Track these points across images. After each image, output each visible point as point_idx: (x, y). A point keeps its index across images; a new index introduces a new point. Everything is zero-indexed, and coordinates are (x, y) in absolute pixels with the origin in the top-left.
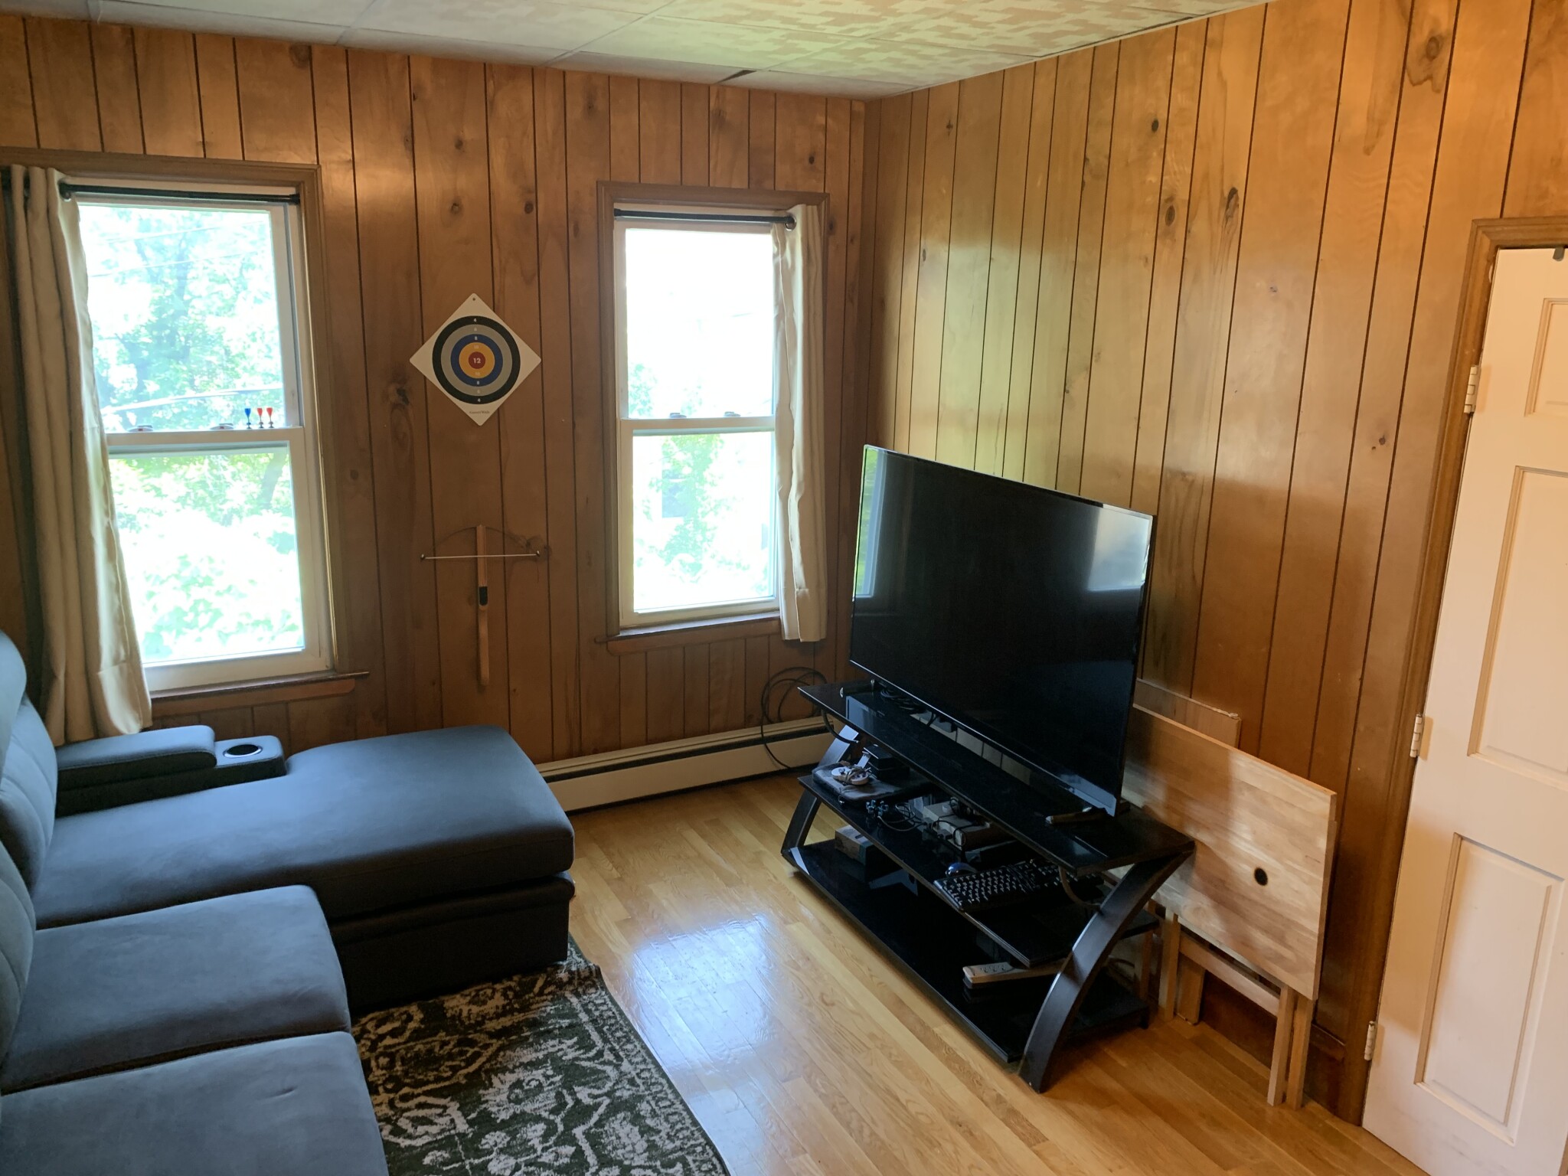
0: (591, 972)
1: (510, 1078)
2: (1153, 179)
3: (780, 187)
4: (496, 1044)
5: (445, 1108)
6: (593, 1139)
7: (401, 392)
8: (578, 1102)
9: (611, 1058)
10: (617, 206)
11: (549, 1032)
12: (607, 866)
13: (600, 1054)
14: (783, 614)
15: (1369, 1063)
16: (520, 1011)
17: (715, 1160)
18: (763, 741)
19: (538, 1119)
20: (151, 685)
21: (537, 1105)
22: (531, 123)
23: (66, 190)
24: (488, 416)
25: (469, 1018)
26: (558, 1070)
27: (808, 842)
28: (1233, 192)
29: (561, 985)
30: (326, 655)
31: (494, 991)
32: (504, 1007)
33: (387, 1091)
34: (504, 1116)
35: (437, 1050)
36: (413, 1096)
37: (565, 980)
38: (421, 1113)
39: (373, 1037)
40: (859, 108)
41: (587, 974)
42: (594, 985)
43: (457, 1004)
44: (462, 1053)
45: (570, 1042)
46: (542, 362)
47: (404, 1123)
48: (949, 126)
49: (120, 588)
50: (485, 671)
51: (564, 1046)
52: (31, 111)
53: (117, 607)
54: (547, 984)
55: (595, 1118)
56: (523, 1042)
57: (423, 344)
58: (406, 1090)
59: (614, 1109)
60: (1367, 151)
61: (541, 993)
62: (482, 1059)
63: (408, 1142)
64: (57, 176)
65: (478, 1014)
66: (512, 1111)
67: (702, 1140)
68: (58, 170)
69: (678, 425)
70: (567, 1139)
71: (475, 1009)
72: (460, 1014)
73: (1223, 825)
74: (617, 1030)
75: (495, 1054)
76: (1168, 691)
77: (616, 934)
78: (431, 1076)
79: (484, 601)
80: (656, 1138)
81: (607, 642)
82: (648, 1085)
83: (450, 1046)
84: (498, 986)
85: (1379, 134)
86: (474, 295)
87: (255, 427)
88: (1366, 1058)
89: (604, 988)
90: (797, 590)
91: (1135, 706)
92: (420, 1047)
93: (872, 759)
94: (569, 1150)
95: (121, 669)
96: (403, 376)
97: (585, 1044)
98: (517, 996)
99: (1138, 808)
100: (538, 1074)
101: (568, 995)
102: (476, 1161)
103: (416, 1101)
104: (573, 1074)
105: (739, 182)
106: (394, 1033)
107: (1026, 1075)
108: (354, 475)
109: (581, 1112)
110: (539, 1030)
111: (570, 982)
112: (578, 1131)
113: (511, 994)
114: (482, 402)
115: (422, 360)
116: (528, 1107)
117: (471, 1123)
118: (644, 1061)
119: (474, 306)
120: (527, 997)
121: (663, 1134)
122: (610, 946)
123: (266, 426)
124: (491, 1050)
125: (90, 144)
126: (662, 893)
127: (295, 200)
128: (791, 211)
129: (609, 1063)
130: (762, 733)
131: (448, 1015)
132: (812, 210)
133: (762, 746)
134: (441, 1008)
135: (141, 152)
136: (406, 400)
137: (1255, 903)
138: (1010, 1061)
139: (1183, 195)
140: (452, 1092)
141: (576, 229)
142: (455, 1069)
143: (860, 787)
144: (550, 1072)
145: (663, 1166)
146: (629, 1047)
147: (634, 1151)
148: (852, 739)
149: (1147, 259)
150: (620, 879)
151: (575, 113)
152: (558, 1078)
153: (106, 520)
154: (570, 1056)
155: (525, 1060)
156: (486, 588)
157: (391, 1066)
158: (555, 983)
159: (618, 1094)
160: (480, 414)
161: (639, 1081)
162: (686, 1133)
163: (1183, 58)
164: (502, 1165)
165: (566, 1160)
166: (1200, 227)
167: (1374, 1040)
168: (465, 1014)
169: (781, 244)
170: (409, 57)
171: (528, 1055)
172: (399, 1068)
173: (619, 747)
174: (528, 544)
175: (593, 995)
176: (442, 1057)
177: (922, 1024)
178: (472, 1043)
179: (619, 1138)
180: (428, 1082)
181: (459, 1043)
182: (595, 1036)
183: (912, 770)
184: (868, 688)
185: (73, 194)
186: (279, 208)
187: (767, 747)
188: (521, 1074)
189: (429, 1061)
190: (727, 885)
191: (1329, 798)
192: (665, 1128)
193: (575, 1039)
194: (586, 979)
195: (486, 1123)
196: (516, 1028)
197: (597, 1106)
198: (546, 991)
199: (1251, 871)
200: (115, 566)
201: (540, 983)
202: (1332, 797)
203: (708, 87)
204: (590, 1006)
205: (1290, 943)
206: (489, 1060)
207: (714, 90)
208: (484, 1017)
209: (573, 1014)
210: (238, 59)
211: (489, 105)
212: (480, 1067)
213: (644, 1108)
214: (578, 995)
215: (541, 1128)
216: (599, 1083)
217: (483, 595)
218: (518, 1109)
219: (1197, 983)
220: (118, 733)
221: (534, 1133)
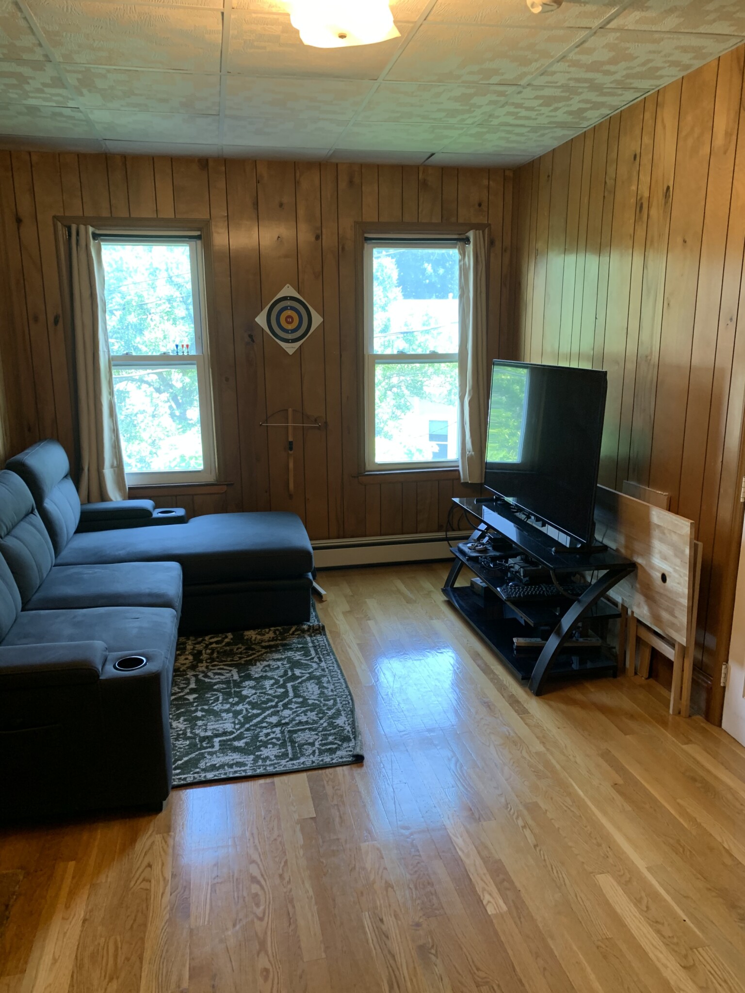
0: (319, 627)
1: (265, 663)
2: (634, 188)
3: (461, 220)
4: (264, 650)
5: (231, 671)
6: (295, 688)
7: (251, 336)
8: (294, 674)
9: (317, 660)
10: (366, 235)
11: (291, 649)
12: (348, 591)
13: (313, 658)
14: (460, 469)
15: (724, 688)
16: (280, 640)
17: (350, 701)
18: (447, 539)
19: (272, 678)
20: (129, 482)
21: (273, 674)
22: (319, 193)
23: (95, 236)
24: (295, 350)
25: (255, 640)
26: (289, 662)
27: (457, 585)
28: (668, 188)
29: (303, 631)
30: (213, 473)
31: (270, 630)
32: (273, 638)
33: (207, 662)
34: (257, 676)
35: (235, 650)
36: (218, 665)
37: (306, 629)
38: (219, 671)
39: (207, 643)
40: (509, 174)
41: (317, 628)
42: (320, 633)
43: (251, 634)
44: (246, 653)
45: (299, 653)
46: (324, 321)
47: (210, 674)
48: (549, 176)
49: (115, 431)
50: (291, 486)
51: (296, 654)
52: (80, 199)
53: (113, 440)
54: (296, 630)
55: (300, 680)
56: (277, 651)
57: (262, 310)
58: (216, 663)
59: (309, 679)
60: (725, 153)
61: (293, 634)
62: (255, 656)
63: (209, 680)
64: (91, 229)
65: (260, 640)
66: (261, 674)
67: (348, 693)
68: (91, 226)
69: (402, 358)
70: (284, 686)
71: (259, 637)
72: (251, 639)
73: (648, 551)
74: (324, 651)
75: (262, 655)
76: (639, 485)
77: (341, 617)
78: (229, 659)
79: (291, 449)
80: (326, 691)
81: (358, 477)
82: (330, 671)
83: (242, 649)
84: (272, 629)
85: (730, 142)
86: (288, 285)
87: (180, 354)
88: (722, 685)
89: (325, 635)
90: (467, 453)
91: (598, 485)
92: (228, 648)
93: (490, 538)
94: (282, 690)
95: (114, 471)
96: (252, 328)
97: (307, 654)
98: (281, 633)
99: (612, 549)
100: (279, 663)
101: (306, 636)
102: (238, 690)
103: (219, 667)
104: (295, 664)
105: (436, 219)
106: (217, 642)
107: (531, 688)
108: (227, 380)
109: (294, 678)
110: (287, 647)
111: (308, 630)
112: (289, 685)
113: (278, 633)
114: (292, 342)
115: (261, 320)
116: (269, 674)
117: (240, 677)
118: (333, 663)
119: (288, 291)
120: (286, 635)
121: (330, 690)
122: (336, 620)
123: (186, 354)
124: (260, 653)
125: (105, 213)
126: (372, 604)
127: (199, 237)
128: (467, 234)
129: (316, 662)
130: (446, 535)
131: (245, 638)
132: (479, 233)
133: (446, 542)
134: (242, 636)
135: (128, 216)
136: (253, 341)
137: (661, 594)
138: (523, 679)
139: (646, 194)
140: (236, 666)
141: (343, 249)
142: (240, 658)
143: (479, 551)
144: (285, 663)
145: (324, 700)
146: (328, 657)
147: (313, 694)
148: (483, 530)
149: (631, 236)
150: (352, 596)
151: (343, 185)
152: (288, 665)
153: (109, 397)
154: (297, 658)
155: (275, 658)
156: (292, 442)
157: (212, 653)
158: (301, 630)
159: (314, 673)
160: (291, 349)
161: (326, 670)
162: (341, 690)
163: (648, 115)
164: (248, 692)
165: (279, 694)
166: (653, 212)
167: (726, 674)
168: (253, 638)
169: (463, 253)
170: (256, 161)
171: (277, 656)
172: (215, 655)
173: (365, 536)
174: (316, 420)
175: (319, 637)
176: (237, 654)
177: (486, 664)
178: (253, 649)
179: (307, 688)
180: (227, 661)
181: (246, 649)
182: (313, 652)
183: (513, 545)
184: (492, 500)
185: (99, 239)
186: (193, 243)
187: (449, 543)
188: (271, 662)
189: (231, 654)
190: (407, 603)
191: (689, 524)
192: (331, 687)
193: (303, 652)
194: (317, 630)
195: (249, 677)
196: (276, 646)
197: (301, 677)
198: (296, 633)
199: (660, 575)
200: (113, 420)
201: (293, 629)
202: (691, 523)
203: (418, 167)
204: (315, 641)
205: (676, 615)
206: (258, 656)
207: (421, 169)
208: (262, 641)
209: (306, 643)
210: (174, 168)
211: (297, 183)
212: (253, 659)
213: (325, 680)
214: (311, 636)
215: (272, 681)
216: (307, 669)
217: (290, 446)
218: (264, 674)
219: (647, 654)
220: (111, 500)
221: (268, 683)
